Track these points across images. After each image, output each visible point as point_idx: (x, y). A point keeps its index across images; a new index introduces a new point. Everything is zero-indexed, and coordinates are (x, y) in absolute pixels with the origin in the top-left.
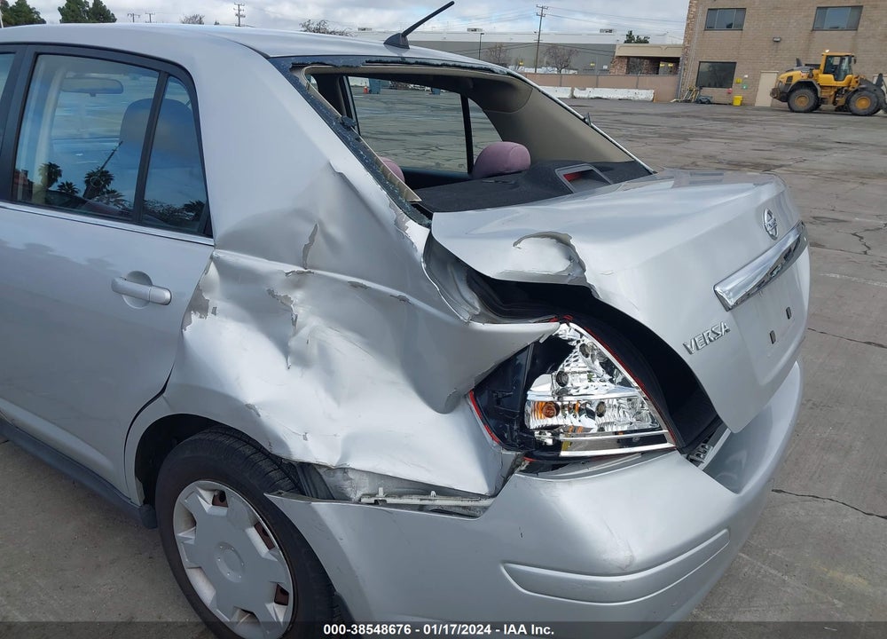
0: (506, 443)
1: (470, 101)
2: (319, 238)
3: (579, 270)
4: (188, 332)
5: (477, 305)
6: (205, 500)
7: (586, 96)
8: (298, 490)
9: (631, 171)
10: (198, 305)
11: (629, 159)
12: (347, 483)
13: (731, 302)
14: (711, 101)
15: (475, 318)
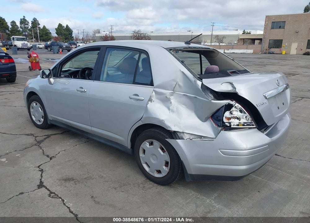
0: (219, 126)
1: (202, 55)
2: (177, 85)
3: (235, 89)
4: (148, 106)
5: (213, 97)
6: (148, 145)
7: (229, 52)
8: (172, 138)
9: (245, 72)
10: (150, 100)
11: (245, 69)
12: (184, 136)
13: (267, 98)
14: (274, 53)
15: (213, 100)
